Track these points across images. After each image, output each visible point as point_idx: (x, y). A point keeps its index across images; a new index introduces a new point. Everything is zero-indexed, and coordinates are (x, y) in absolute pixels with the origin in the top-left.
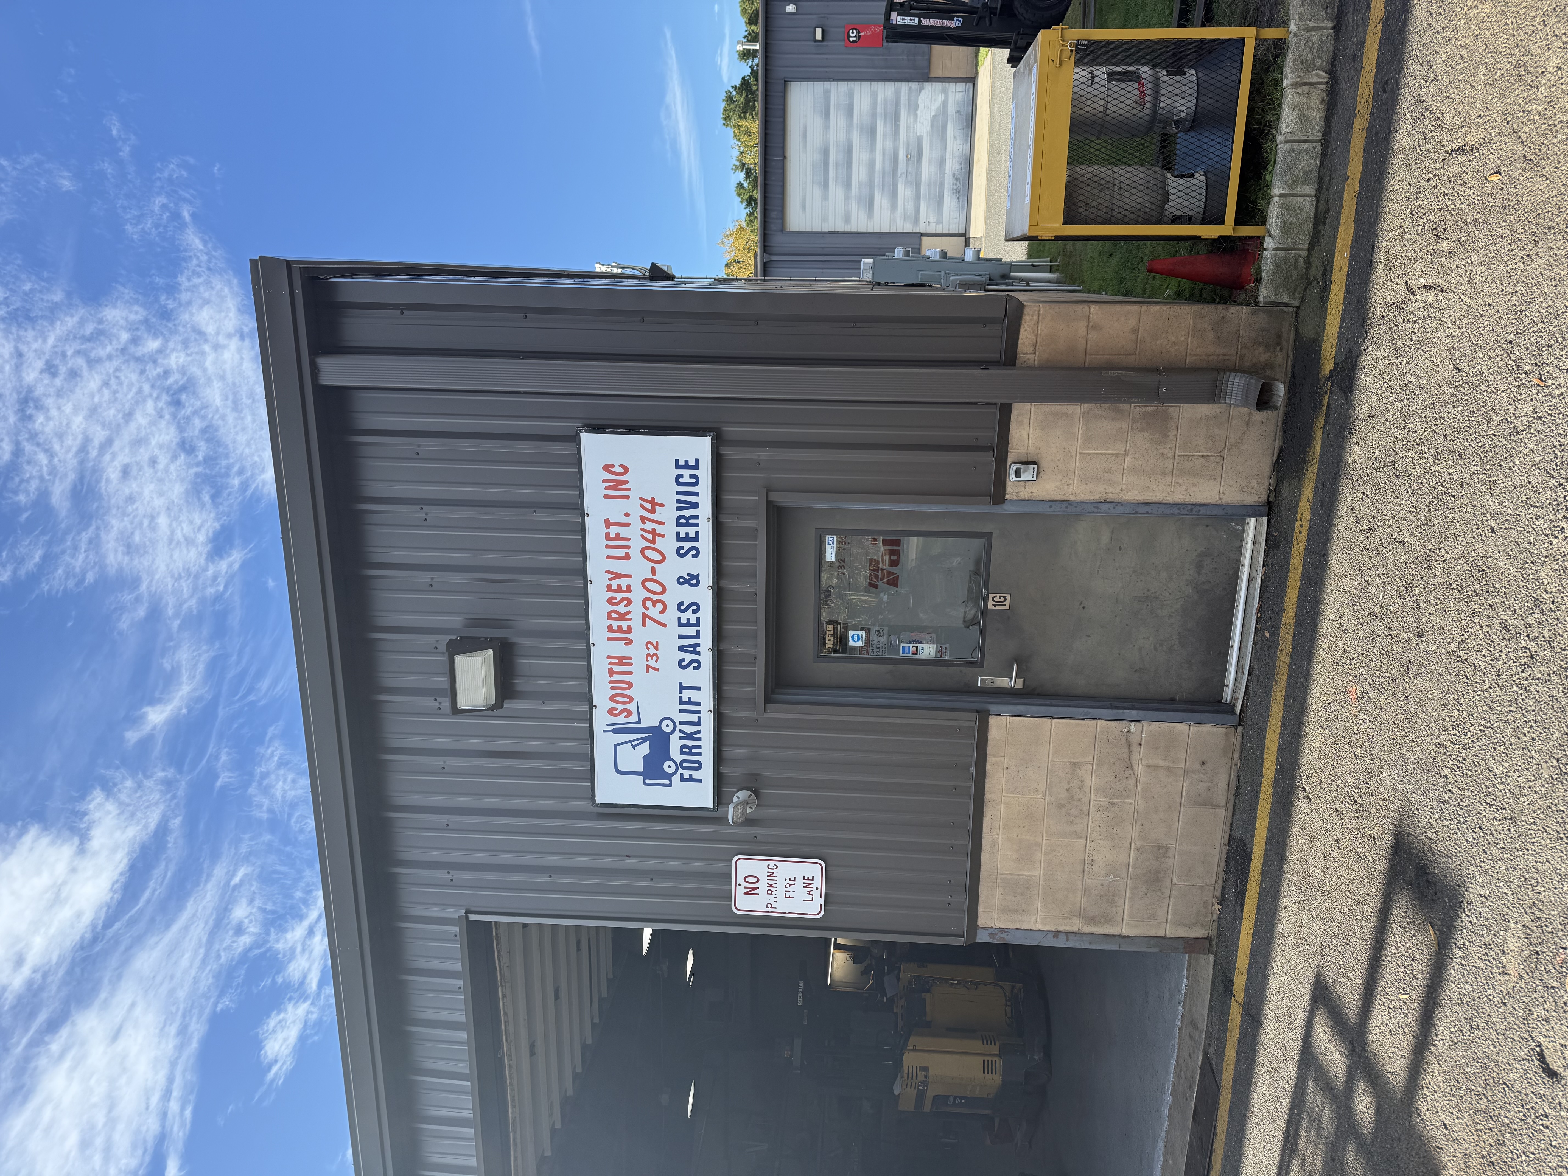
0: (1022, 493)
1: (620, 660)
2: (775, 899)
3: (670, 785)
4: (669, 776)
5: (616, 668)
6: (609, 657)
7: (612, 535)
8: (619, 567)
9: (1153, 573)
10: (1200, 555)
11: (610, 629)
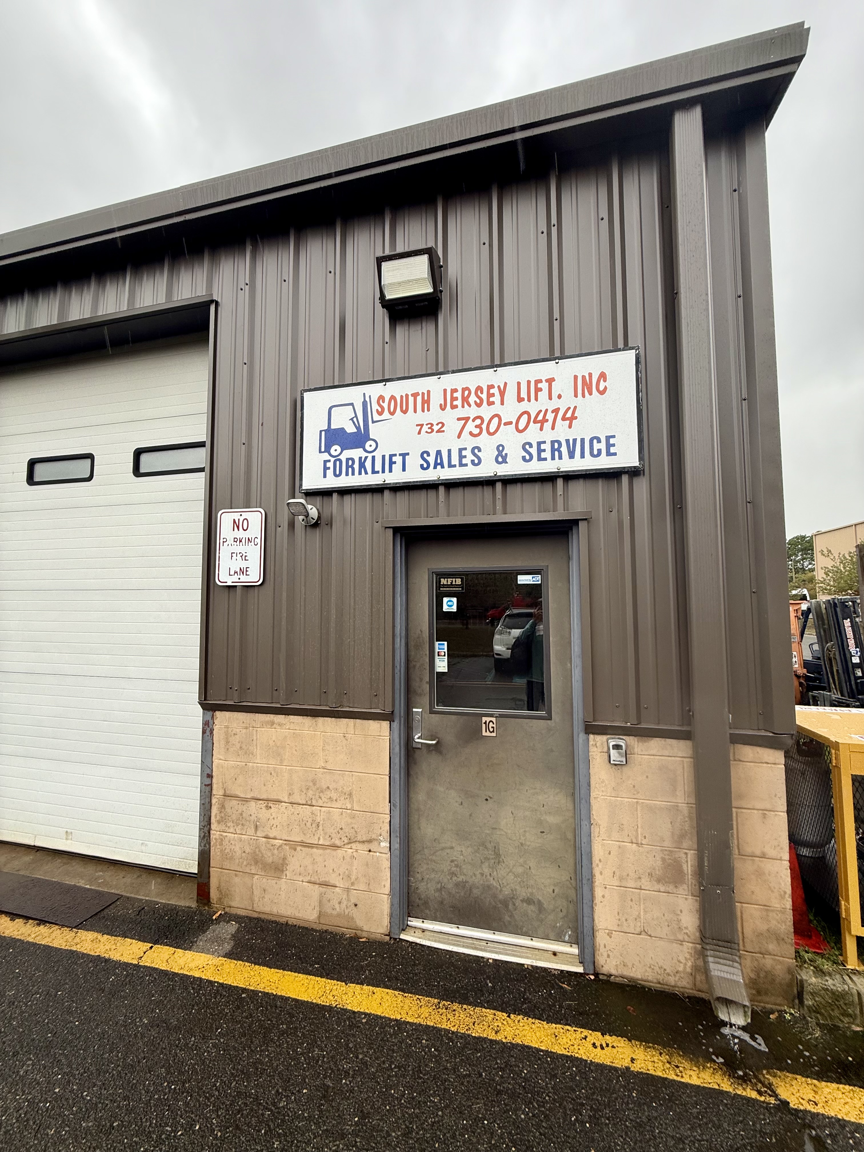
0: (595, 749)
1: (426, 402)
2: (230, 545)
3: (320, 452)
4: (328, 450)
5: (419, 399)
6: (429, 392)
7: (540, 385)
8: (511, 394)
9: (521, 861)
10: (539, 901)
11: (454, 391)
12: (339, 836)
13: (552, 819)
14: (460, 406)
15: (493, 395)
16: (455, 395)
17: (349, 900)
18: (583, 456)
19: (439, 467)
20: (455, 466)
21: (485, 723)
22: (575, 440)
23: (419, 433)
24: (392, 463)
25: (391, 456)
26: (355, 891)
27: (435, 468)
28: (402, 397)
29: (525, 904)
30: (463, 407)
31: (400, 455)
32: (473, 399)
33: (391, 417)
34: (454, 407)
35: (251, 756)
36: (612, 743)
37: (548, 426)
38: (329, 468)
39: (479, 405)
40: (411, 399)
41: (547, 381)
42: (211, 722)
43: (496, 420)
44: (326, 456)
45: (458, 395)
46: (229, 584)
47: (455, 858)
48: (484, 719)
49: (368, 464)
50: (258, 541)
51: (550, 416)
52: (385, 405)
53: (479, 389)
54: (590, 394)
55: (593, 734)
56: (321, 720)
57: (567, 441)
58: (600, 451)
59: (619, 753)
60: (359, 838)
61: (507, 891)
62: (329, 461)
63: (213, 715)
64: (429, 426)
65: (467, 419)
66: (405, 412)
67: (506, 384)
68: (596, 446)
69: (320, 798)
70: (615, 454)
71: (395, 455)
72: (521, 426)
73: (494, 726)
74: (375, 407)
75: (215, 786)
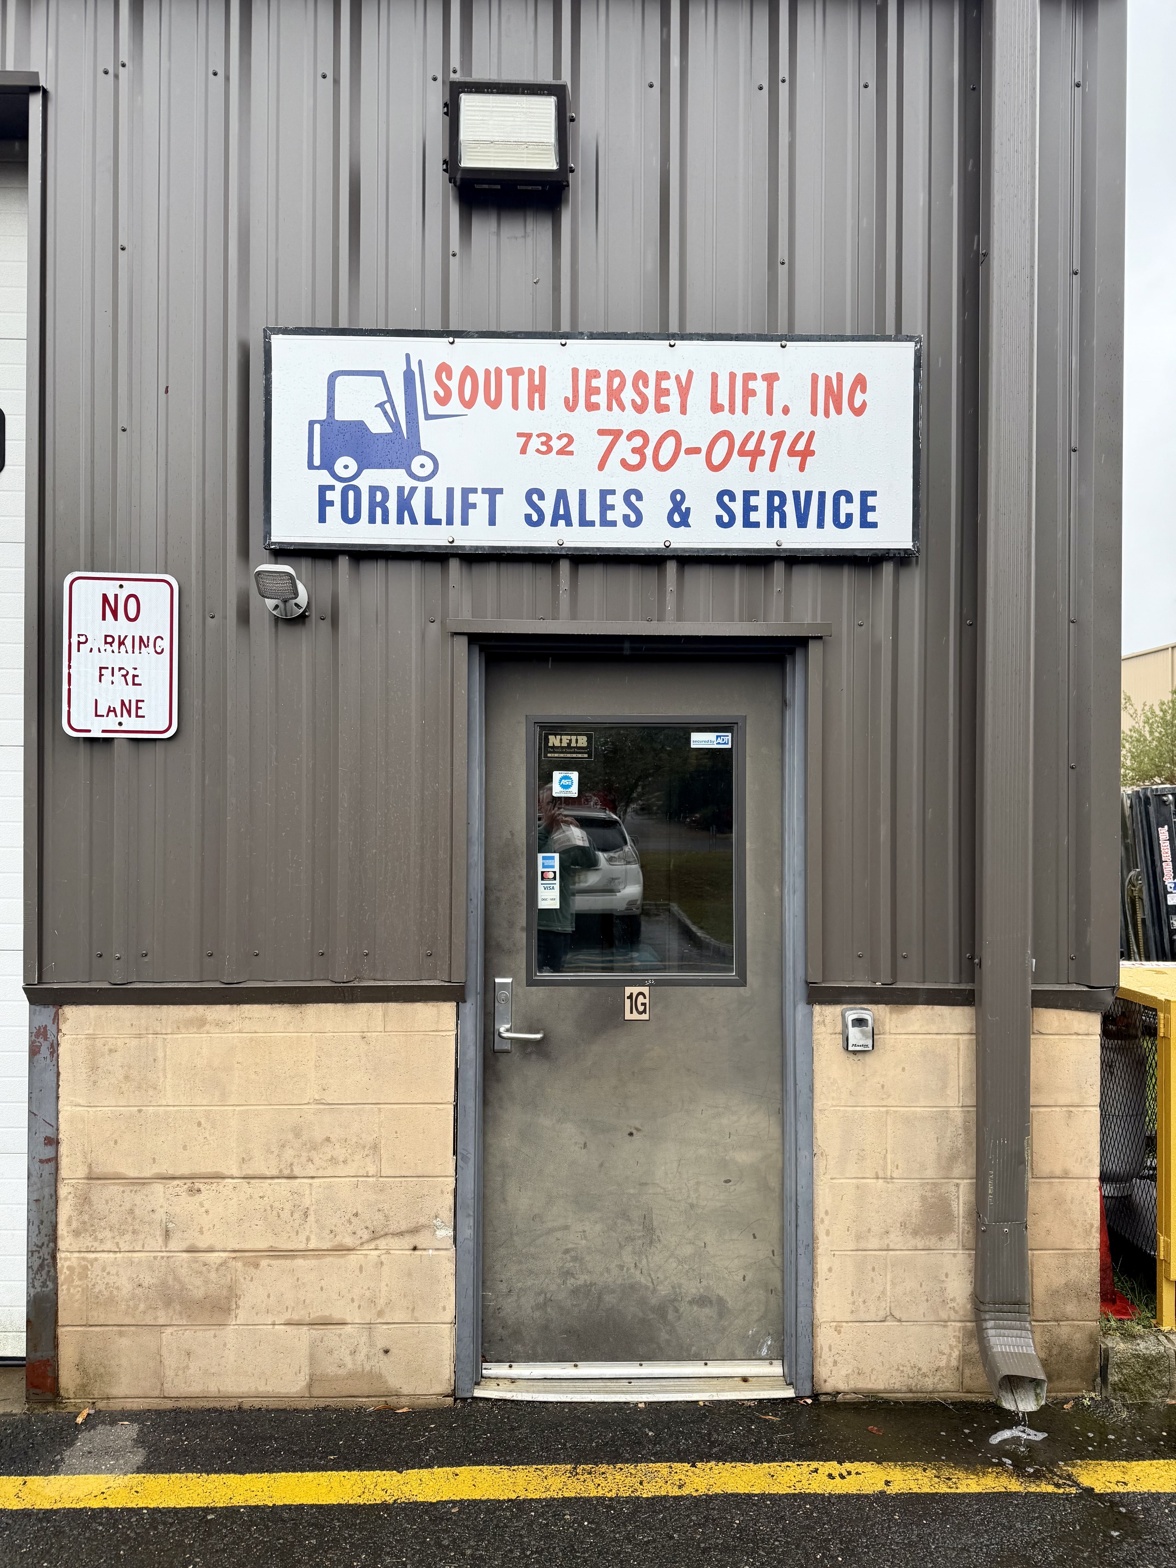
0: (823, 1029)
1: (538, 390)
2: (95, 650)
3: (311, 466)
4: (328, 464)
5: (523, 381)
7: (752, 385)
8: (699, 394)
9: (690, 1235)
10: (721, 1301)
11: (593, 374)
12: (350, 1229)
13: (744, 1157)
14: (604, 405)
15: (667, 392)
16: (595, 383)
17: (372, 1345)
18: (821, 524)
19: (561, 523)
20: (592, 524)
21: (630, 997)
22: (809, 494)
23: (523, 451)
24: (467, 506)
25: (466, 492)
26: (385, 1327)
27: (554, 523)
28: (487, 373)
29: (695, 1308)
30: (610, 408)
31: (485, 491)
32: (628, 395)
33: (465, 411)
34: (592, 407)
35: (151, 1093)
36: (851, 1016)
37: (763, 462)
38: (331, 503)
39: (640, 409)
40: (507, 380)
41: (765, 377)
42: (52, 1029)
43: (671, 442)
44: (324, 477)
45: (601, 383)
46: (96, 733)
47: (570, 1246)
48: (628, 990)
49: (418, 504)
50: (165, 644)
51: (768, 445)
52: (453, 385)
53: (641, 376)
54: (839, 411)
55: (821, 1003)
56: (312, 1010)
57: (796, 494)
58: (849, 517)
59: (864, 1033)
60: (393, 1227)
61: (664, 1290)
62: (332, 488)
63: (57, 1015)
64: (544, 439)
65: (617, 434)
66: (495, 404)
67: (690, 373)
68: (845, 508)
69: (310, 1160)
70: (874, 525)
71: (474, 491)
72: (717, 460)
73: (647, 1001)
74: (432, 386)
75: (64, 1162)
